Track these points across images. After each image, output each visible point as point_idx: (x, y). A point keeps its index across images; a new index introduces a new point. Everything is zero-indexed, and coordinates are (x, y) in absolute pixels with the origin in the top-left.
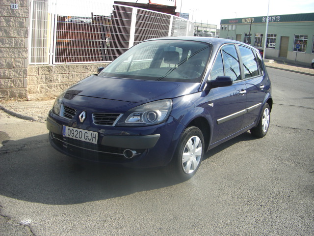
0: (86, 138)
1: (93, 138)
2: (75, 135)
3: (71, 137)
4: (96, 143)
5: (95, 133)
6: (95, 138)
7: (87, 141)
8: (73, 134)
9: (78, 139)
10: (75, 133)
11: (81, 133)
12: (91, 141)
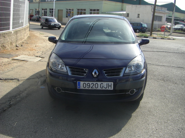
0: (102, 87)
1: (109, 86)
2: (91, 87)
3: (86, 88)
4: (112, 89)
5: (110, 83)
6: (111, 86)
7: (104, 89)
8: (90, 86)
9: (95, 88)
10: (91, 86)
11: (97, 85)
12: (107, 89)
